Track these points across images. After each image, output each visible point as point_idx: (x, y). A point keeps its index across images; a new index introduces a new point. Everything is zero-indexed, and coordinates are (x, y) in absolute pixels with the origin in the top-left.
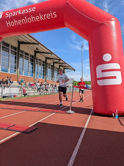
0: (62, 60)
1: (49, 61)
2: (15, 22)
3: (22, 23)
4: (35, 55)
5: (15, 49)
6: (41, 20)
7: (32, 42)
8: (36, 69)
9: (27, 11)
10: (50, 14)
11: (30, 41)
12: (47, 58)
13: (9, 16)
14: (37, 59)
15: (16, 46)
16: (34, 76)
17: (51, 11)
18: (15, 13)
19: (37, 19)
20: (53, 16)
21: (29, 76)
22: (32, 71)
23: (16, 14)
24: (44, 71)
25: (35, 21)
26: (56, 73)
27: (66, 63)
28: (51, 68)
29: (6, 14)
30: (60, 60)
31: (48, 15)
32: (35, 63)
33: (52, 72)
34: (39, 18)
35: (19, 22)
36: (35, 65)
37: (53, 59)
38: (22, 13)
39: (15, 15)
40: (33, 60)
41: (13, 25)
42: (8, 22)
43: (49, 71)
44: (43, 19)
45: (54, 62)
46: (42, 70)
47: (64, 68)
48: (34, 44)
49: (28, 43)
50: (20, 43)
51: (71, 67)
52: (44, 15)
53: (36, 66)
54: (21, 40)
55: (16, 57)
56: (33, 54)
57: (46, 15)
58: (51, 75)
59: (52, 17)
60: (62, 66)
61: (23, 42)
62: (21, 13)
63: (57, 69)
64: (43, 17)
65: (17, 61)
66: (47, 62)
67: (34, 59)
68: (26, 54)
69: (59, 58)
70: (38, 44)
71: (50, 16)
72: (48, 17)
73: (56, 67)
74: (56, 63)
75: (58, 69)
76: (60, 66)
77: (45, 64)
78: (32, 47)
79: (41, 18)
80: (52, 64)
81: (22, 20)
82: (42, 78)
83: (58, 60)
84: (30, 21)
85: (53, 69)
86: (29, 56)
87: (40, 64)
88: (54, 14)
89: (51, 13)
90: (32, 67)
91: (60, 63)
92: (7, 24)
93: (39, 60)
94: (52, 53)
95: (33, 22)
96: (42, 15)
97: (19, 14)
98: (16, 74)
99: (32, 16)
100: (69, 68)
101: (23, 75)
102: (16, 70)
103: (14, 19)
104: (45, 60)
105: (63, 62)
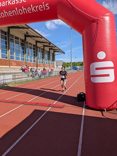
0: (52, 44)
1: (39, 45)
2: (5, 13)
3: (12, 14)
4: (25, 39)
5: (5, 33)
6: (33, 12)
7: (22, 26)
9: (17, 2)
10: (43, 6)
11: (20, 26)
12: (37, 42)
14: (27, 43)
15: (6, 30)
16: (25, 60)
17: (43, 3)
18: (4, 3)
19: (28, 10)
21: (20, 60)
22: (23, 55)
23: (6, 5)
24: (34, 56)
25: (27, 13)
26: (46, 56)
27: (56, 47)
28: (41, 52)
30: (50, 43)
32: (26, 47)
33: (42, 55)
34: (30, 10)
35: (10, 13)
36: (25, 50)
37: (43, 42)
38: (12, 4)
39: (4, 5)
41: (3, 16)
43: (40, 54)
44: (35, 11)
45: (44, 45)
46: (33, 53)
47: (54, 51)
48: (23, 28)
51: (60, 50)
52: (36, 7)
53: (27, 51)
55: (6, 42)
56: (24, 38)
57: (37, 6)
59: (45, 10)
60: (52, 49)
62: (11, 4)
64: (35, 9)
65: (7, 45)
66: (37, 46)
67: (25, 43)
68: (16, 38)
70: (28, 28)
71: (42, 8)
72: (40, 9)
73: (46, 50)
75: (48, 52)
76: (50, 49)
77: (35, 48)
78: (22, 31)
79: (33, 9)
80: (43, 48)
81: (13, 11)
82: (33, 62)
83: (48, 44)
84: (21, 13)
85: (44, 52)
86: (20, 40)
87: (31, 48)
88: (47, 5)
89: (43, 4)
90: (23, 51)
91: (50, 46)
93: (30, 43)
94: (42, 37)
95: (24, 13)
96: (34, 7)
97: (9, 4)
98: (8, 59)
99: (23, 7)
100: (59, 51)
101: (15, 60)
102: (8, 55)
103: (4, 10)
104: (35, 44)
105: (53, 46)
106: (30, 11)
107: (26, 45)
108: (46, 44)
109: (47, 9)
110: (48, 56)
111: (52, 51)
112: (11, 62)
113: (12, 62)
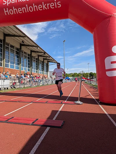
0: (47, 54)
2: (14, 10)
3: (22, 11)
4: (21, 48)
5: (1, 41)
6: (44, 9)
7: (19, 34)
8: (22, 62)
10: (55, 4)
11: (16, 34)
12: (32, 51)
13: (7, 3)
14: (22, 52)
16: (20, 69)
17: (55, 1)
19: (39, 8)
20: (57, 5)
21: (15, 69)
22: (18, 63)
23: (16, 2)
24: (29, 64)
25: (37, 10)
26: (40, 66)
27: (50, 57)
28: (35, 61)
29: (4, 1)
30: (45, 53)
31: (52, 4)
32: (21, 56)
33: (37, 65)
34: (41, 7)
35: (20, 11)
36: (20, 58)
37: (38, 52)
38: (23, 1)
39: (14, 2)
40: (19, 52)
41: (12, 12)
42: (6, 10)
43: (34, 64)
44: (46, 9)
45: (38, 55)
46: (28, 62)
47: (48, 62)
49: (14, 36)
50: (6, 35)
52: (48, 5)
53: (22, 59)
54: (7, 32)
55: (1, 49)
56: (19, 47)
57: (49, 4)
58: (36, 68)
59: (56, 7)
60: (46, 59)
61: (9, 34)
62: (21, 1)
63: (41, 62)
64: (46, 6)
65: (2, 53)
66: (32, 55)
68: (12, 46)
69: (44, 51)
70: (25, 37)
71: (54, 5)
72: (52, 7)
73: (41, 60)
74: (41, 56)
76: (44, 59)
77: (30, 58)
78: (18, 40)
79: (44, 7)
80: (37, 57)
81: (23, 8)
83: (43, 54)
84: (31, 10)
85: (38, 62)
86: (15, 48)
87: (26, 57)
88: (59, 3)
89: (55, 2)
90: (18, 60)
91: (44, 56)
92: (5, 11)
93: (25, 53)
94: (38, 46)
95: (35, 11)
96: (46, 4)
97: (19, 2)
98: (2, 67)
99: (34, 4)
100: (53, 61)
101: (9, 68)
102: (2, 62)
103: (13, 7)
104: (30, 53)
105: (48, 56)
106: (40, 9)
107: (21, 54)
108: (40, 54)
109: (58, 7)
110: (42, 66)
111: (46, 61)
112: (5, 70)
113: (7, 70)
